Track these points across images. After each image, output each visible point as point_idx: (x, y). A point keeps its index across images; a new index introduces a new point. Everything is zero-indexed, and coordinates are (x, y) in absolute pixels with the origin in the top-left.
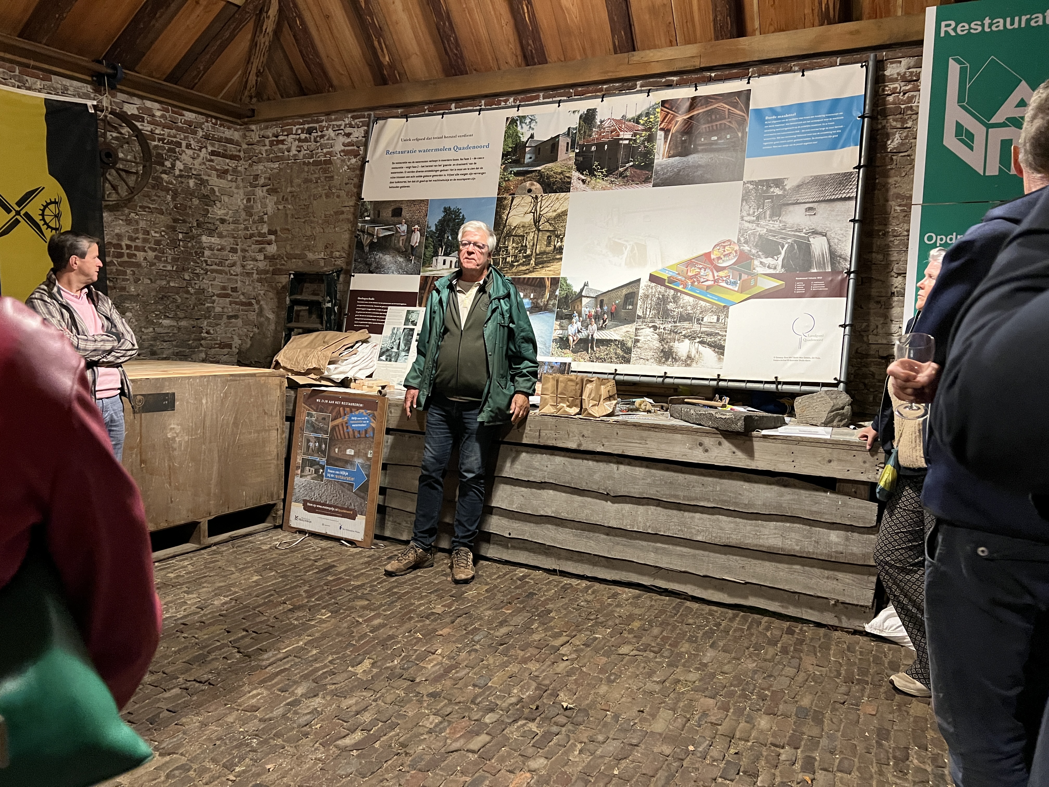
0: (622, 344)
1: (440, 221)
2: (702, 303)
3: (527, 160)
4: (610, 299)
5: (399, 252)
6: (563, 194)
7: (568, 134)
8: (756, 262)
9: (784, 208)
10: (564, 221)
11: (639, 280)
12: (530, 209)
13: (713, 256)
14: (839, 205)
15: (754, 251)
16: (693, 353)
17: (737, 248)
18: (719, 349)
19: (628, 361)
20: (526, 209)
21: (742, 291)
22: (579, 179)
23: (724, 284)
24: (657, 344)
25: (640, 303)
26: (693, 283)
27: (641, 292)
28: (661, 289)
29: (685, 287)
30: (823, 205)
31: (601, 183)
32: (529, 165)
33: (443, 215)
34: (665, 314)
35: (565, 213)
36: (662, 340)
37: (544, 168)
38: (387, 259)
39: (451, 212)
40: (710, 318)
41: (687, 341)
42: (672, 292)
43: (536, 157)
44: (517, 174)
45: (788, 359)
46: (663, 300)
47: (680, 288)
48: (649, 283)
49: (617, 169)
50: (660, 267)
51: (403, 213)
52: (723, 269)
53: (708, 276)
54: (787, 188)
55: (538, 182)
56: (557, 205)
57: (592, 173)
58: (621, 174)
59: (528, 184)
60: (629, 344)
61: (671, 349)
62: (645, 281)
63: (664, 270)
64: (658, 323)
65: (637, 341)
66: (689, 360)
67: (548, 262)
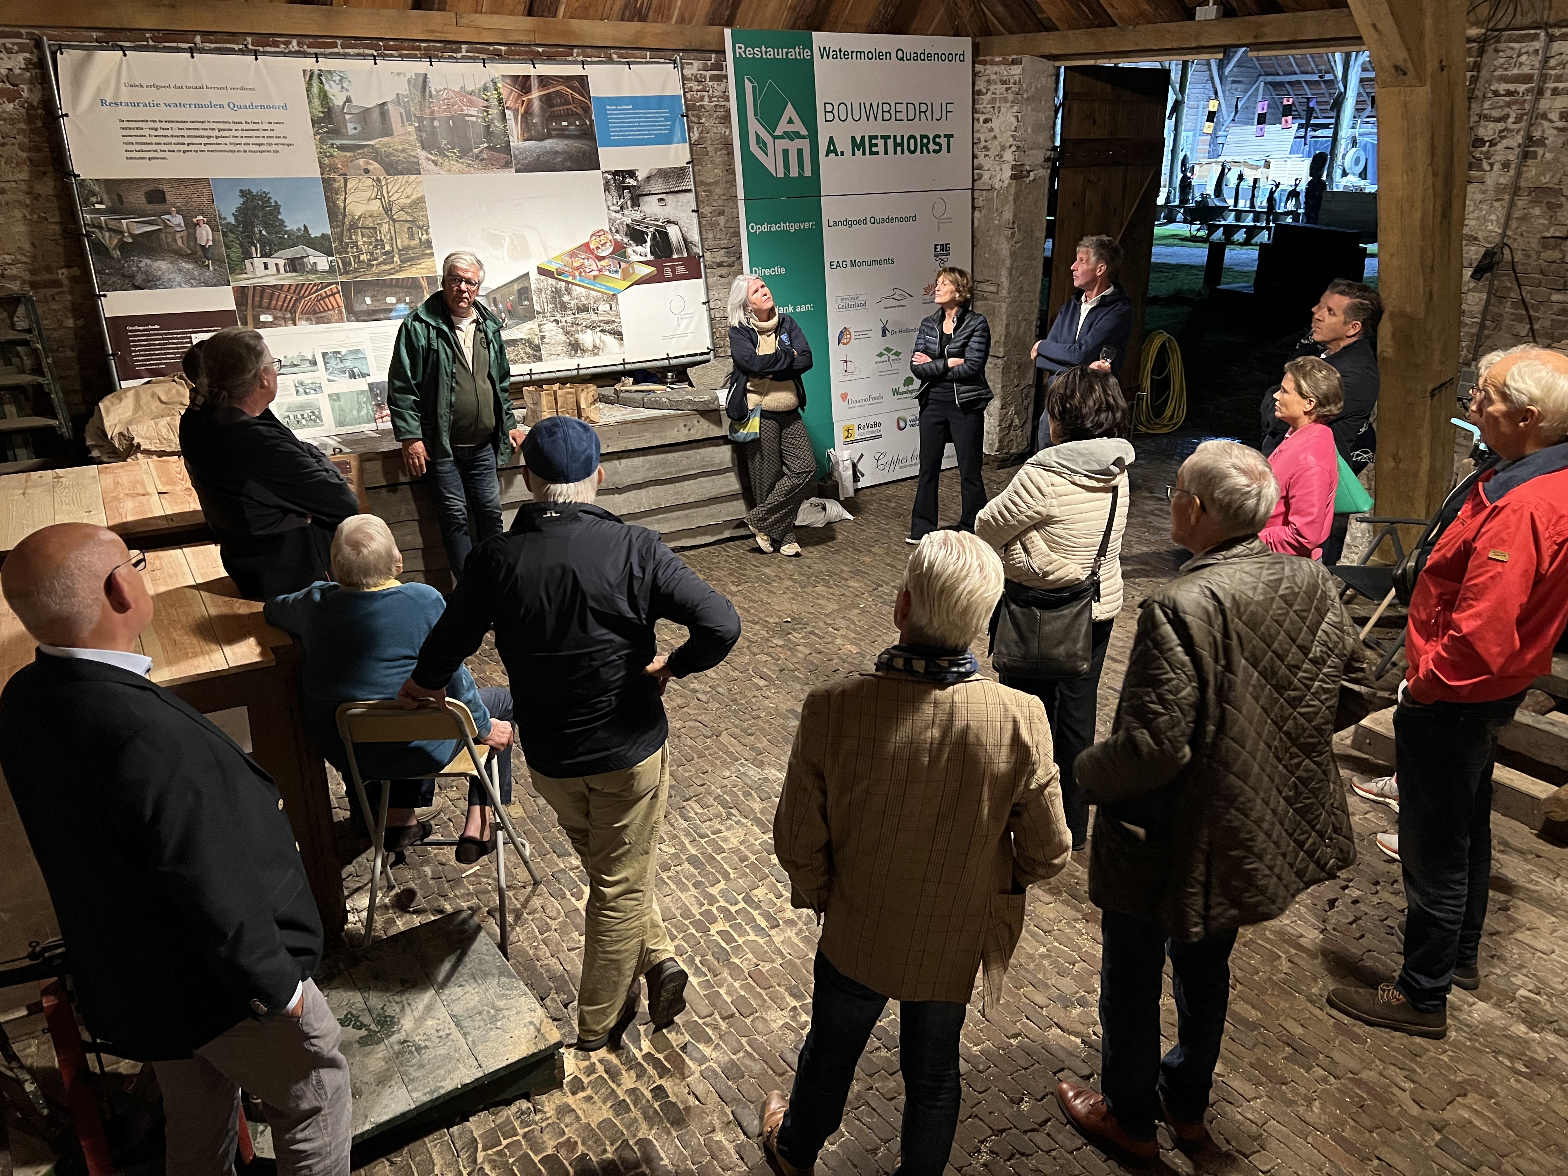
0: (529, 342)
1: (239, 210)
2: (594, 293)
3: (351, 132)
4: (502, 296)
5: (180, 254)
6: (413, 177)
7: (399, 103)
8: (629, 251)
9: (641, 199)
10: (424, 209)
11: (528, 274)
12: (374, 195)
13: (592, 246)
14: (682, 196)
15: (626, 240)
16: (598, 343)
17: (610, 237)
18: (618, 334)
19: (540, 359)
20: (368, 194)
21: (624, 278)
22: (428, 159)
23: (607, 273)
24: (563, 338)
25: (535, 298)
26: (580, 273)
27: (533, 287)
28: (553, 282)
29: (574, 278)
30: (670, 196)
31: (457, 166)
32: (353, 137)
33: (241, 200)
34: (564, 307)
35: (422, 200)
36: (566, 333)
37: (379, 143)
38: (162, 266)
39: (254, 197)
40: (603, 307)
41: (588, 330)
42: (563, 284)
43: (363, 129)
44: (341, 148)
45: (673, 337)
46: (557, 293)
47: (570, 279)
48: (539, 276)
49: (471, 150)
50: (545, 259)
51: (168, 197)
52: (603, 258)
53: (592, 265)
54: (639, 179)
55: (375, 160)
56: (409, 191)
57: (442, 153)
58: (477, 157)
59: (361, 162)
60: (537, 342)
61: (577, 341)
62: (534, 275)
63: (550, 262)
64: (558, 316)
65: (543, 337)
66: (596, 350)
67: (418, 258)
